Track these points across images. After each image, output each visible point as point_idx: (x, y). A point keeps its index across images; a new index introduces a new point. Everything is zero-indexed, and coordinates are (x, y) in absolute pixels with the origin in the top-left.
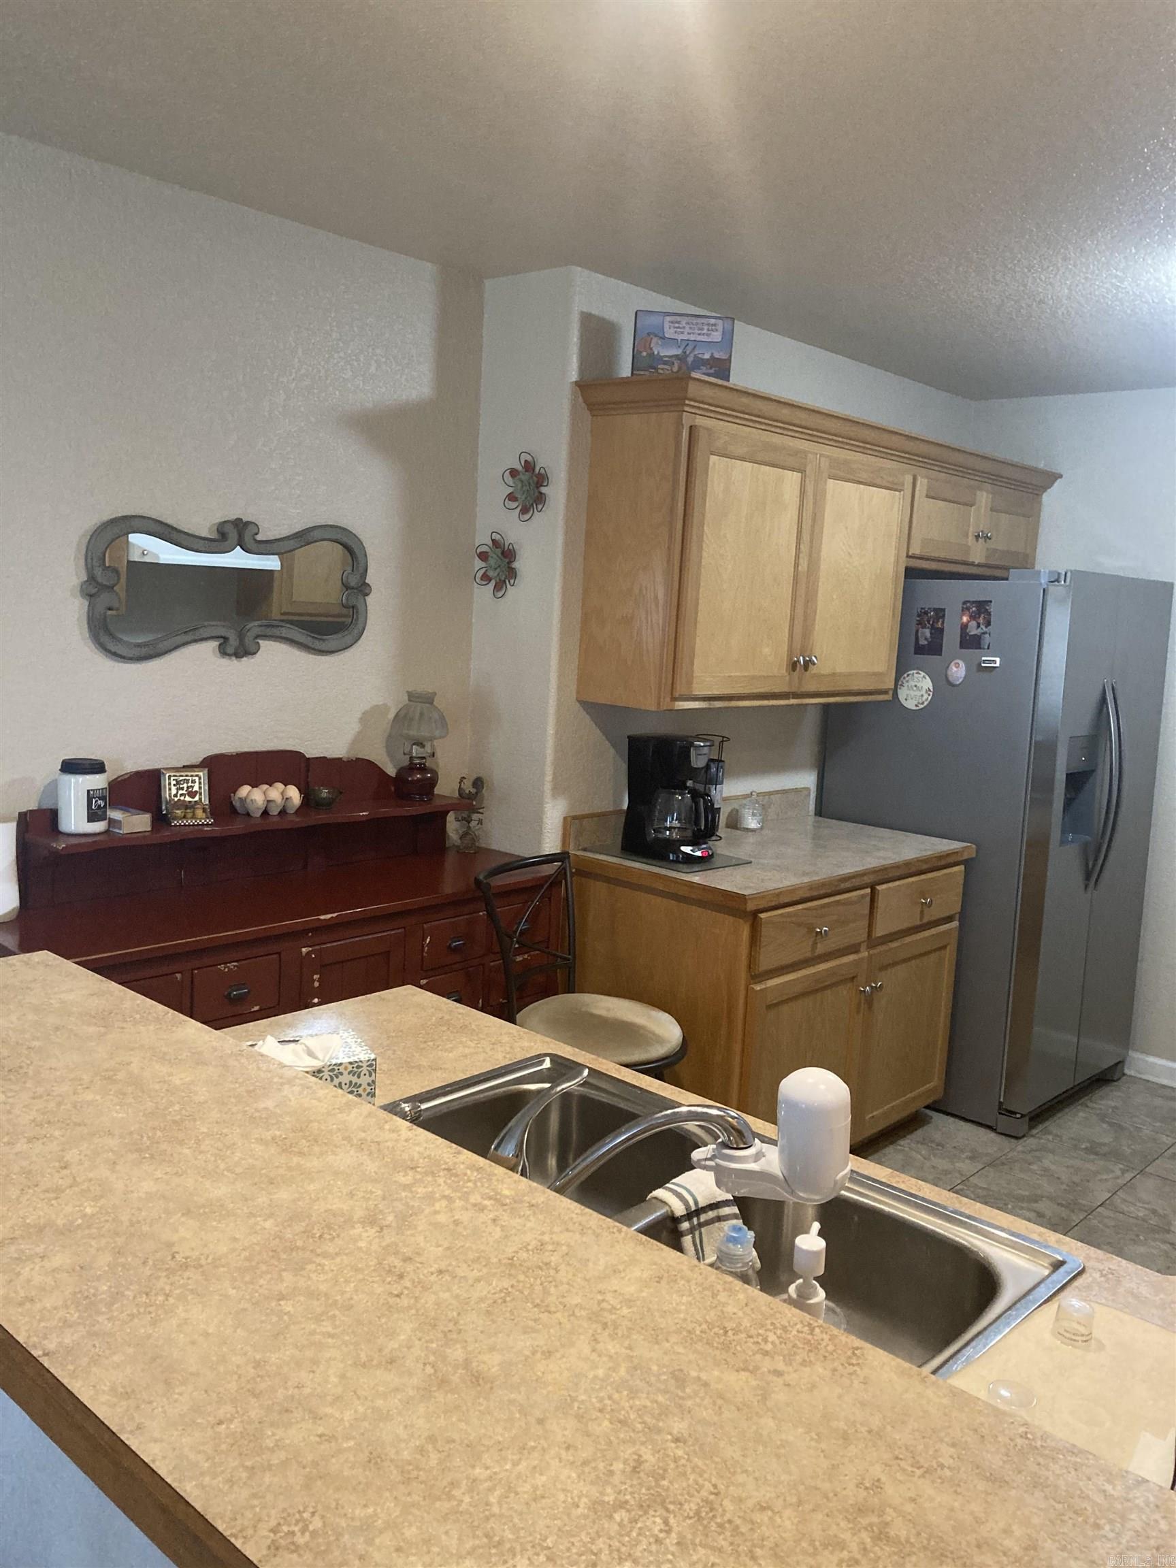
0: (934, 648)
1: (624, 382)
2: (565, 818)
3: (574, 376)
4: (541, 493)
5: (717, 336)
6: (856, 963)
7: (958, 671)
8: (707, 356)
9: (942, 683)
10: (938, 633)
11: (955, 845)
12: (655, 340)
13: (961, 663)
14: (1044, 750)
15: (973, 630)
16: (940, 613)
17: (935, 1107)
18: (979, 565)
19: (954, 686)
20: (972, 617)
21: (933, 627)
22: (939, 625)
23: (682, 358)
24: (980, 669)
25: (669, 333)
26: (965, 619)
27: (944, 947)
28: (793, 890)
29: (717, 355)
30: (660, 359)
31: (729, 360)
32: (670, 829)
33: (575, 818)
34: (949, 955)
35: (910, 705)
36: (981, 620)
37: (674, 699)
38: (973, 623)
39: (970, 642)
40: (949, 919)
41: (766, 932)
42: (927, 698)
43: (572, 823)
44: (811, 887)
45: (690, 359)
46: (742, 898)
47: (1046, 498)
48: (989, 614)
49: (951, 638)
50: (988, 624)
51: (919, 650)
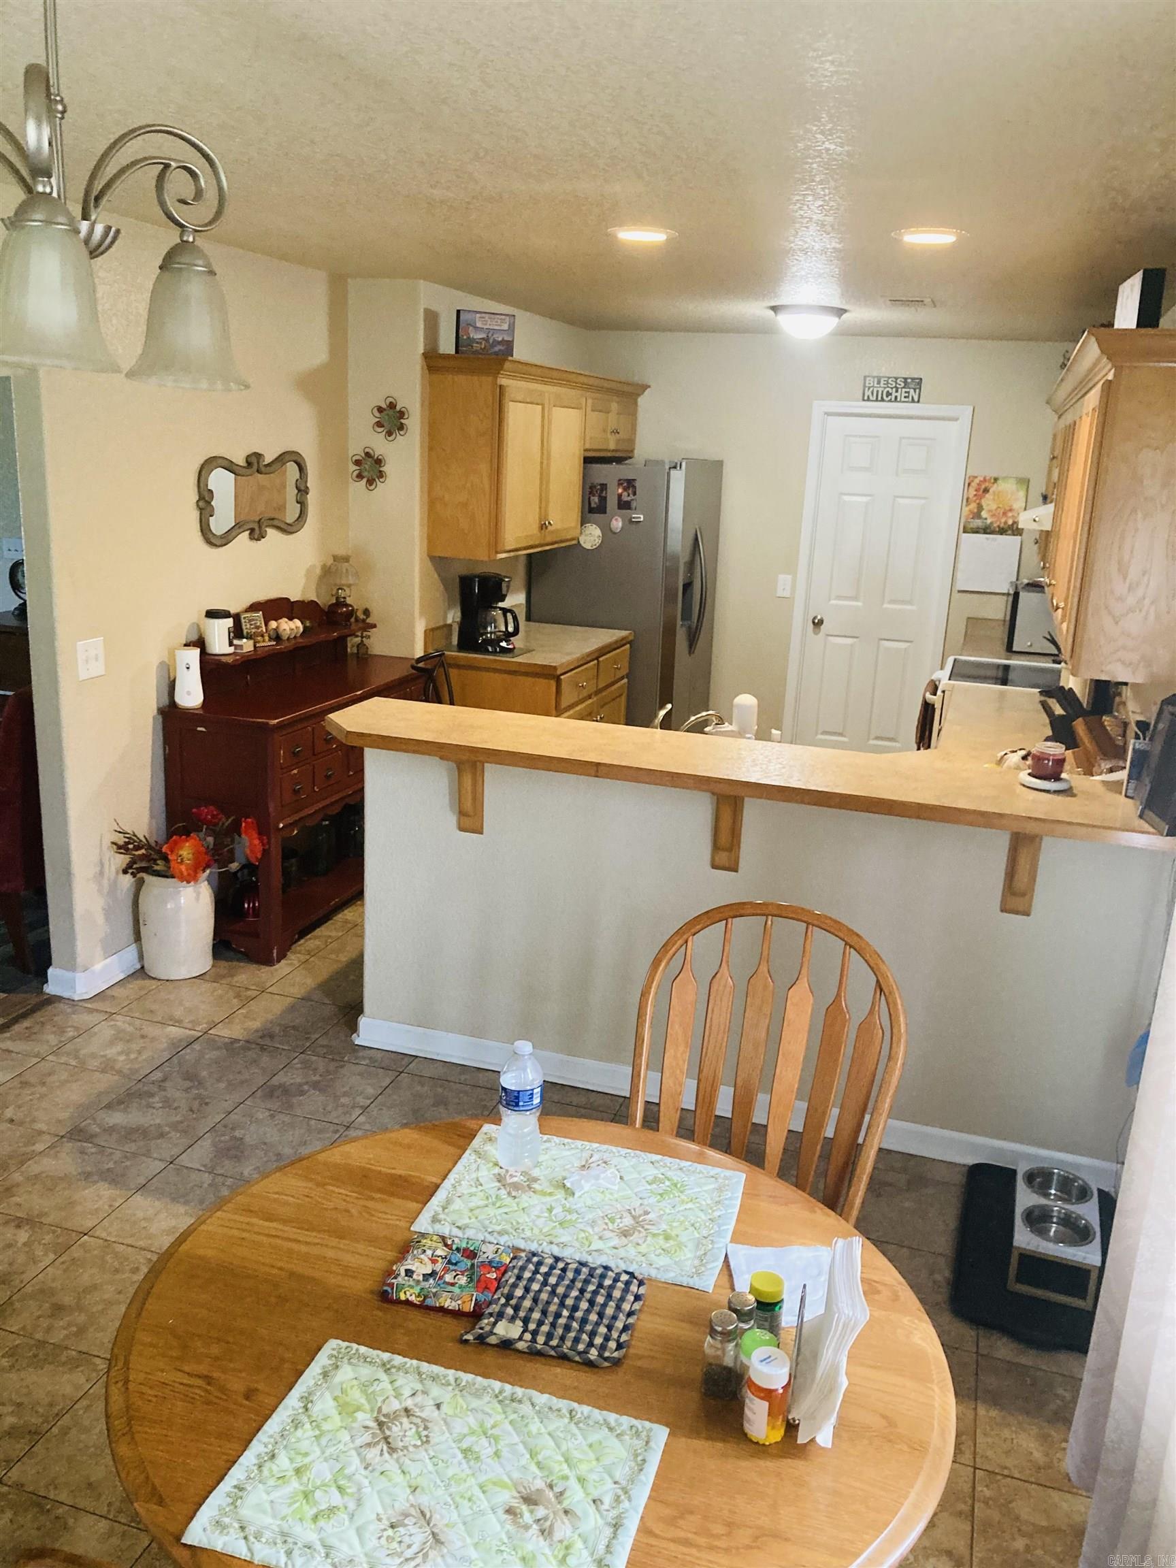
0: (601, 509)
1: (450, 356)
2: (425, 631)
3: (421, 350)
4: (402, 424)
5: (505, 327)
6: (592, 703)
7: (617, 524)
8: (500, 339)
9: (606, 530)
10: (603, 500)
11: (624, 633)
12: (471, 328)
13: (620, 519)
14: (670, 572)
15: (625, 498)
16: (604, 487)
19: (615, 533)
20: (625, 489)
21: (600, 496)
22: (604, 494)
23: (487, 340)
24: (631, 522)
25: (479, 324)
26: (620, 491)
27: (621, 695)
29: (506, 339)
30: (474, 340)
31: (513, 341)
32: (491, 633)
33: (433, 630)
34: (624, 698)
35: (588, 546)
36: (630, 491)
37: (497, 552)
38: (625, 494)
39: (624, 505)
40: (622, 678)
41: (564, 686)
42: (598, 542)
43: (430, 633)
44: (578, 660)
45: (491, 341)
48: (635, 488)
49: (612, 503)
50: (635, 494)
51: (591, 510)
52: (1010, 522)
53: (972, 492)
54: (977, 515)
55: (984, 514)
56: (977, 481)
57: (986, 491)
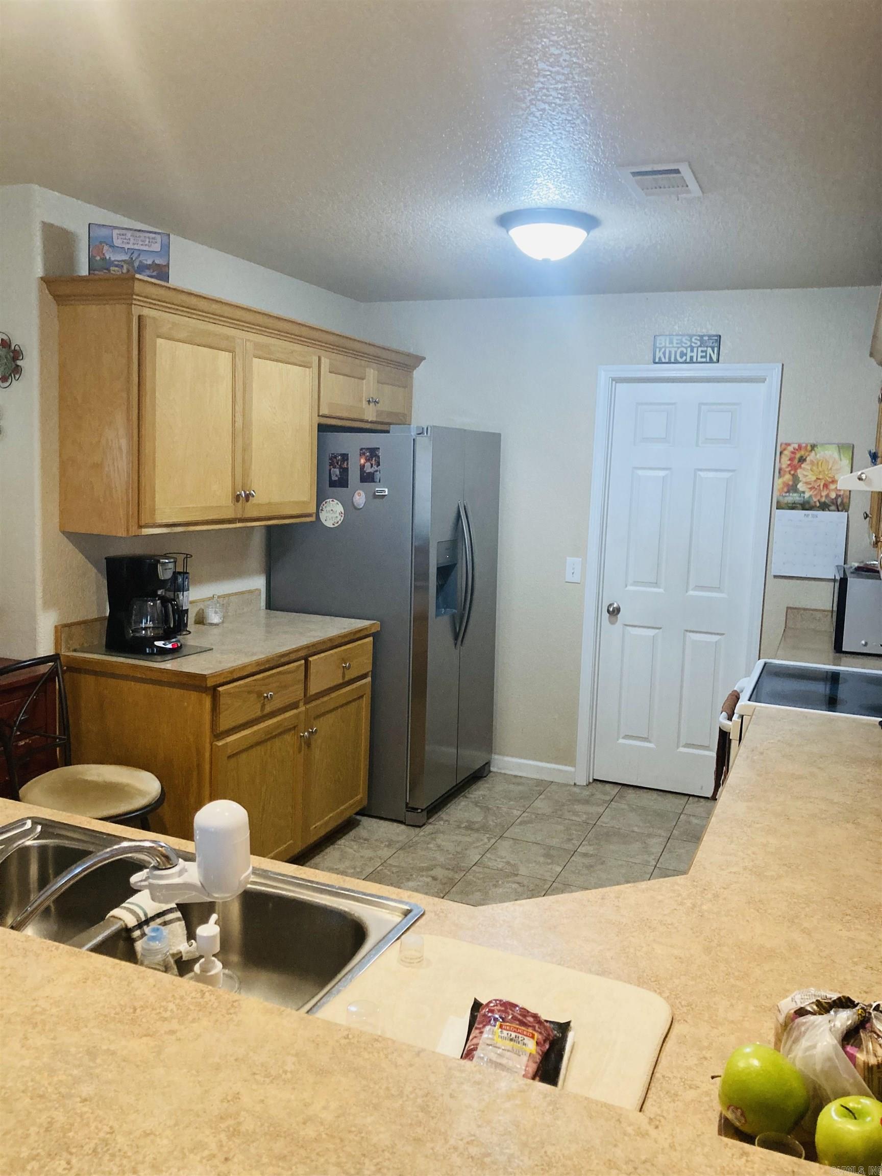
0: (342, 482)
1: (82, 279)
2: (56, 627)
4: (18, 366)
5: (157, 247)
6: (297, 716)
7: (360, 498)
8: (149, 262)
9: (349, 507)
10: (345, 471)
11: (366, 623)
12: (106, 248)
13: (361, 492)
14: (421, 551)
15: (368, 469)
16: (345, 457)
17: (363, 813)
18: (371, 422)
19: (359, 509)
20: (367, 460)
21: (341, 468)
22: (345, 465)
23: (130, 262)
24: (375, 497)
25: (117, 242)
26: (363, 461)
27: (362, 697)
28: (244, 667)
29: (157, 262)
30: (111, 263)
31: (168, 265)
32: (145, 629)
33: (68, 626)
34: (365, 702)
35: (329, 524)
36: (373, 462)
37: (140, 527)
38: (368, 464)
39: (367, 478)
40: (364, 676)
41: (223, 700)
42: (340, 519)
43: (63, 631)
44: (258, 663)
45: (136, 264)
46: (203, 677)
47: (416, 373)
48: (379, 457)
49: (354, 476)
50: (378, 465)
51: (333, 484)
52: (833, 495)
53: (785, 461)
54: (792, 488)
55: (801, 487)
56: (790, 448)
57: (802, 460)
